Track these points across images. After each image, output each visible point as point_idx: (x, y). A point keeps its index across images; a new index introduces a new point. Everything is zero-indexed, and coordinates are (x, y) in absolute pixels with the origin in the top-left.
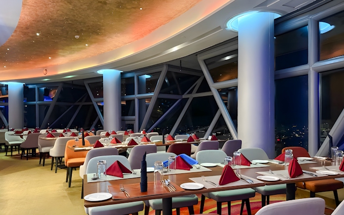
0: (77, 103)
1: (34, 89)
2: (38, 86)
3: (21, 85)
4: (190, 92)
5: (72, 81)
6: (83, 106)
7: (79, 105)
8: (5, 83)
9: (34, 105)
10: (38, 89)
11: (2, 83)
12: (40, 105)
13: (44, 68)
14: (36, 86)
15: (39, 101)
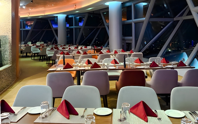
0: (98, 27)
1: (72, 18)
2: (75, 16)
3: (65, 16)
4: (181, 15)
5: (93, 11)
6: (102, 28)
7: (100, 28)
8: (56, 15)
9: (72, 29)
10: (75, 17)
11: (54, 15)
12: (76, 29)
13: (74, 4)
14: (73, 16)
15: (75, 26)
